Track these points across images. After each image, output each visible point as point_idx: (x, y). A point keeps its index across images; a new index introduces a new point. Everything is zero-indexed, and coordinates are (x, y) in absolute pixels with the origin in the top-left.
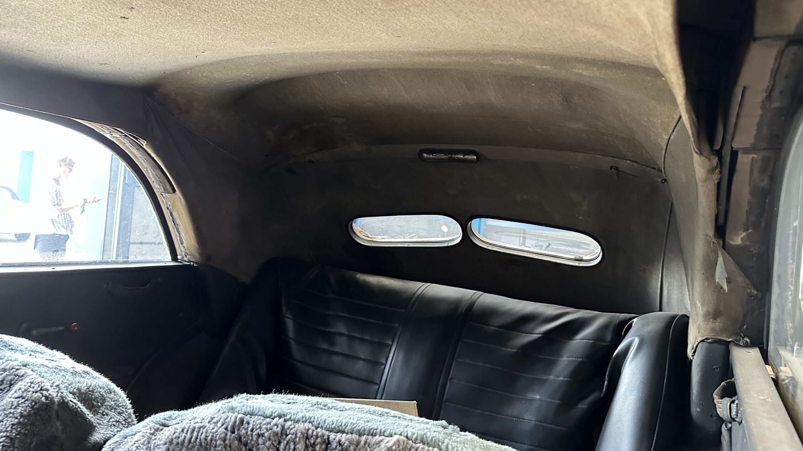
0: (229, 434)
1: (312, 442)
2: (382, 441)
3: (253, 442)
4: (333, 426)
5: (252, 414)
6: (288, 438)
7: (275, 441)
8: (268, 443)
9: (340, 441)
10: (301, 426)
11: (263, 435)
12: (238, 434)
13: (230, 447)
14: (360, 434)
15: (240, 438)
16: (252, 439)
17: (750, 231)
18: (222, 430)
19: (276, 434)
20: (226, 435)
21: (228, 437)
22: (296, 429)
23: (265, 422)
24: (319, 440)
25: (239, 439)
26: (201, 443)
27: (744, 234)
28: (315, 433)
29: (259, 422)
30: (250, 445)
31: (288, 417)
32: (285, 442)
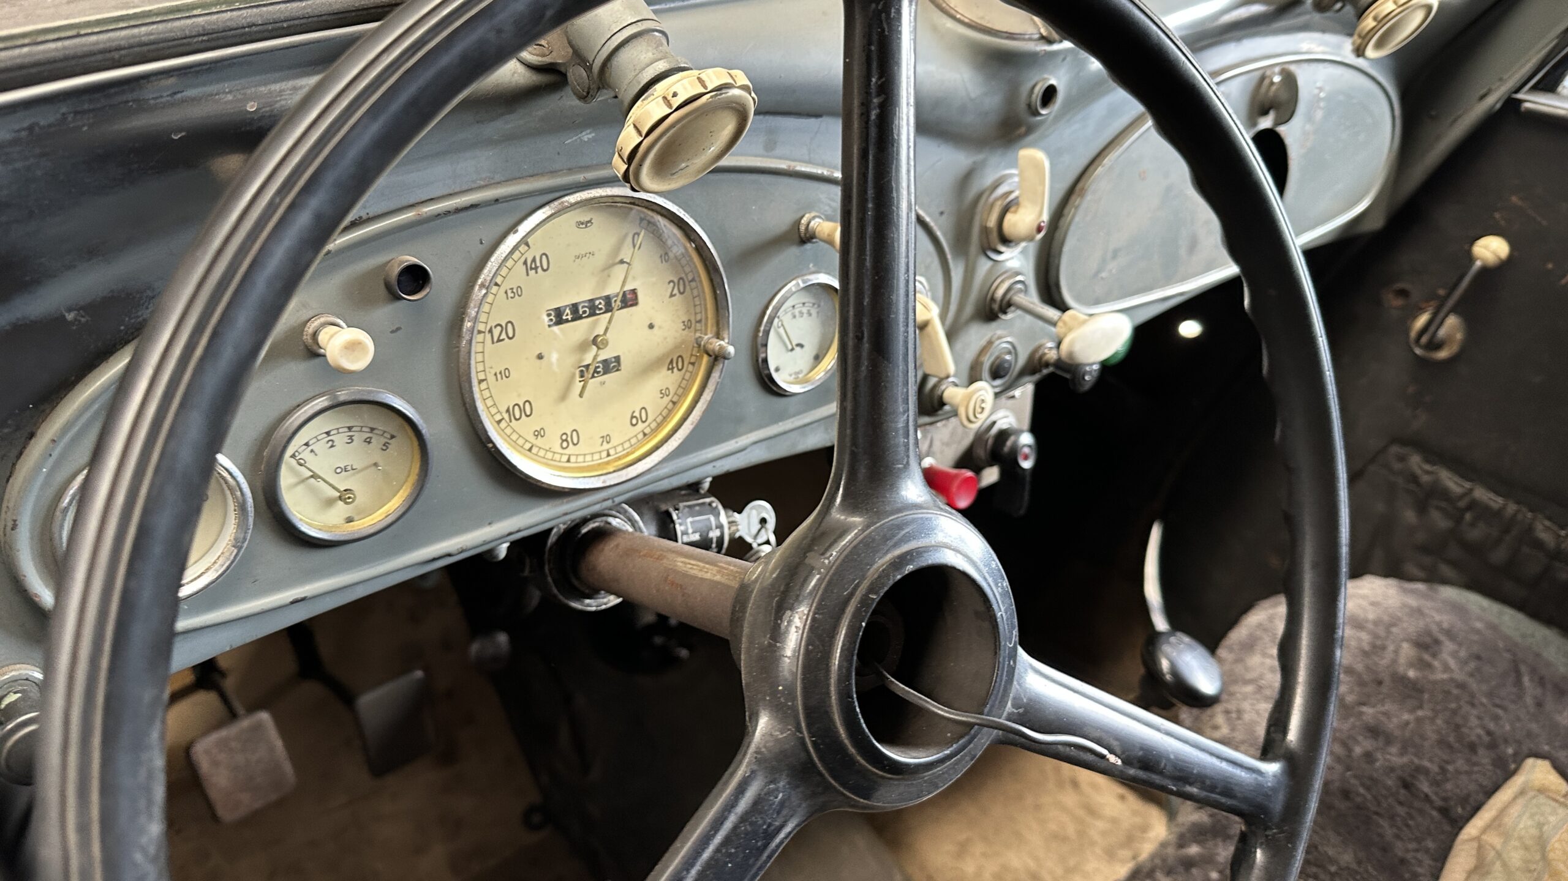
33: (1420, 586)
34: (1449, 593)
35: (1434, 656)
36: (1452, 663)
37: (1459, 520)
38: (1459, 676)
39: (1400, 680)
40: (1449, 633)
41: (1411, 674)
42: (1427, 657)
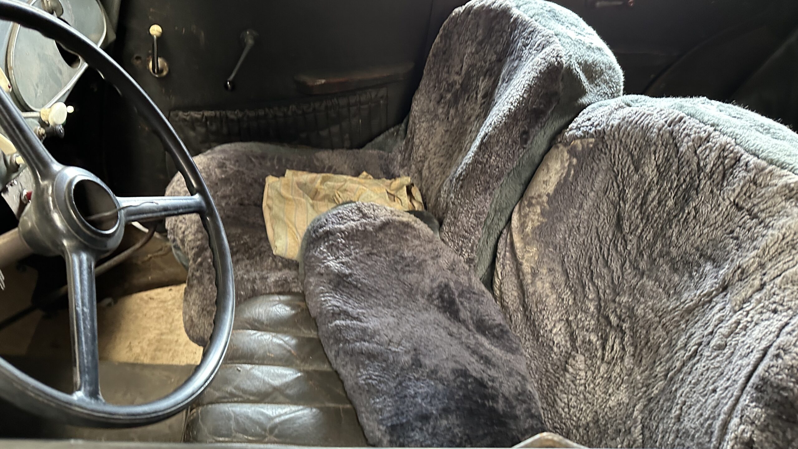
0: (666, 126)
1: (725, 154)
2: (786, 175)
3: (680, 139)
4: (751, 148)
5: (692, 116)
6: (708, 145)
7: (697, 144)
8: (690, 143)
9: (748, 162)
10: (724, 139)
11: (690, 136)
12: (673, 129)
13: (662, 137)
14: (771, 162)
15: (673, 132)
16: (681, 136)
18: (663, 122)
19: (701, 138)
20: (663, 126)
21: (664, 128)
22: (718, 140)
23: (697, 126)
24: (732, 155)
25: (671, 133)
26: (643, 127)
28: (731, 148)
29: (693, 124)
30: (677, 141)
31: (719, 128)
32: (704, 147)
33: (209, 151)
34: (218, 148)
35: (226, 167)
36: (231, 167)
37: (206, 125)
38: (235, 169)
39: (221, 180)
40: (225, 159)
41: (223, 176)
42: (224, 169)
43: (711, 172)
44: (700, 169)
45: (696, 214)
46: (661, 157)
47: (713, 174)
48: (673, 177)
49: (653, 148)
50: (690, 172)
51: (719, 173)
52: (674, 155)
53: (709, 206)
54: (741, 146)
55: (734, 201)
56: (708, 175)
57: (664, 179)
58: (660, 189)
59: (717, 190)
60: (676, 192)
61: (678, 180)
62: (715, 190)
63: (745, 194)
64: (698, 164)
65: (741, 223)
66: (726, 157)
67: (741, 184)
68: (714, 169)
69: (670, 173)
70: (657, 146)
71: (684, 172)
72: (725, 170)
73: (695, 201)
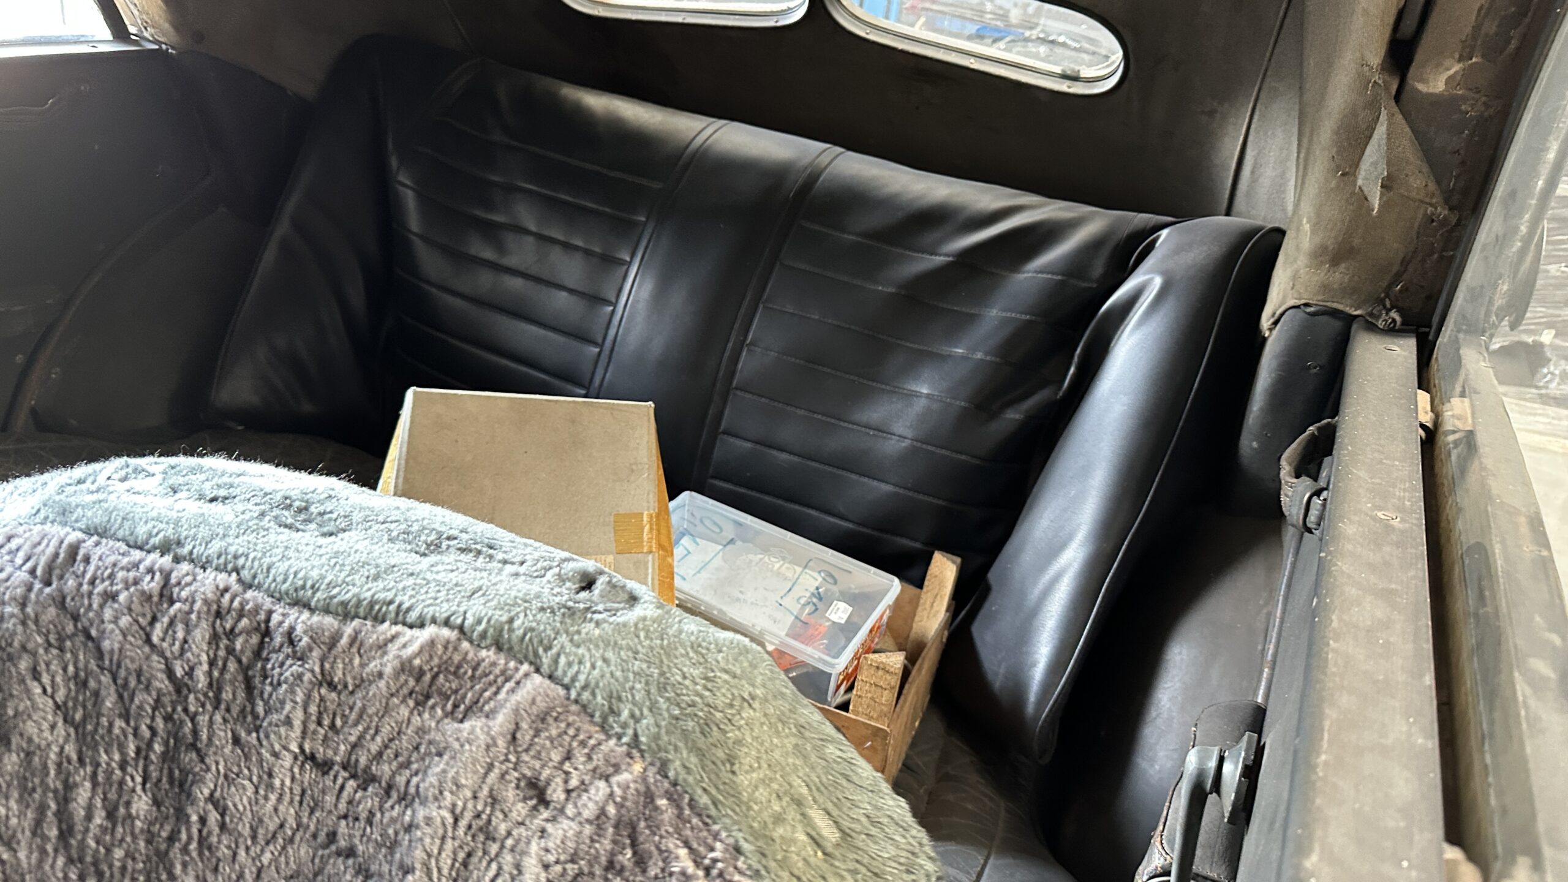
0: (37, 586)
1: (228, 626)
2: (394, 638)
3: (91, 614)
4: (285, 587)
5: (100, 532)
6: (172, 611)
7: (144, 615)
8: (125, 621)
9: (292, 629)
10: (209, 581)
11: (113, 597)
12: (60, 590)
13: (36, 622)
14: (346, 612)
15: (64, 598)
16: (90, 605)
17: (1474, 60)
18: (22, 575)
19: (147, 597)
20: (30, 588)
21: (33, 596)
22: (193, 588)
23: (125, 561)
24: (244, 622)
25: (61, 602)
27: (1456, 68)
28: (236, 604)
29: (112, 559)
30: (85, 621)
31: (185, 551)
32: (166, 620)
43: (210, 685)
44: (181, 688)
45: (223, 815)
46: (59, 679)
47: (219, 690)
48: (116, 731)
49: (24, 664)
50: (158, 704)
51: (232, 682)
52: (93, 665)
53: (246, 783)
54: (259, 587)
55: (301, 747)
56: (205, 695)
57: (96, 744)
58: (94, 775)
59: (249, 733)
60: (145, 771)
61: (135, 735)
62: (243, 734)
63: (319, 723)
64: (170, 673)
65: (342, 806)
66: (231, 634)
67: (299, 698)
68: (216, 674)
69: (104, 721)
70: (34, 654)
71: (141, 708)
72: (245, 669)
73: (202, 780)
